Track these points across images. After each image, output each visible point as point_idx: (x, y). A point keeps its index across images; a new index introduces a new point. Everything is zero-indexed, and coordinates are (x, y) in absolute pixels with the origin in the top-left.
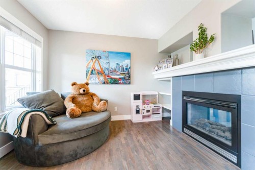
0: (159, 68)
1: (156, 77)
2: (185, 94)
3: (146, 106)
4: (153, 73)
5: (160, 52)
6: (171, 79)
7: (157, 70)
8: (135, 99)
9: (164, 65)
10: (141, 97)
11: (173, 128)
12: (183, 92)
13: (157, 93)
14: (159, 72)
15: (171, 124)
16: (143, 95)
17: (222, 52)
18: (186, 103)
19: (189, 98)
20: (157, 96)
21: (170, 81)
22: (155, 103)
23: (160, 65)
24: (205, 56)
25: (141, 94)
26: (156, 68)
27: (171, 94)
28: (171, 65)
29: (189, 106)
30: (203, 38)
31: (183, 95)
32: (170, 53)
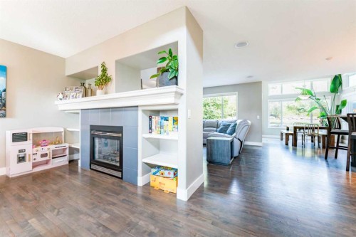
0: (65, 97)
1: (61, 108)
2: (93, 128)
3: (40, 148)
4: (56, 102)
5: (68, 76)
6: (80, 111)
7: (61, 99)
8: (14, 141)
9: (72, 94)
10: (30, 137)
11: (82, 169)
12: (91, 126)
13: (62, 130)
14: (64, 101)
15: (80, 165)
16: (34, 134)
17: (116, 92)
18: (94, 138)
19: (96, 132)
20: (63, 134)
21: (78, 113)
22: (59, 143)
23: (67, 93)
24: (106, 93)
25: (30, 132)
26: (61, 96)
27: (79, 130)
28: (81, 95)
29: (97, 141)
30: (104, 75)
31: (91, 130)
32: (85, 80)
